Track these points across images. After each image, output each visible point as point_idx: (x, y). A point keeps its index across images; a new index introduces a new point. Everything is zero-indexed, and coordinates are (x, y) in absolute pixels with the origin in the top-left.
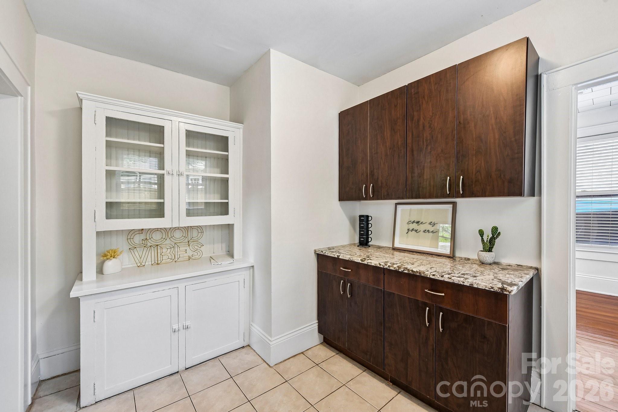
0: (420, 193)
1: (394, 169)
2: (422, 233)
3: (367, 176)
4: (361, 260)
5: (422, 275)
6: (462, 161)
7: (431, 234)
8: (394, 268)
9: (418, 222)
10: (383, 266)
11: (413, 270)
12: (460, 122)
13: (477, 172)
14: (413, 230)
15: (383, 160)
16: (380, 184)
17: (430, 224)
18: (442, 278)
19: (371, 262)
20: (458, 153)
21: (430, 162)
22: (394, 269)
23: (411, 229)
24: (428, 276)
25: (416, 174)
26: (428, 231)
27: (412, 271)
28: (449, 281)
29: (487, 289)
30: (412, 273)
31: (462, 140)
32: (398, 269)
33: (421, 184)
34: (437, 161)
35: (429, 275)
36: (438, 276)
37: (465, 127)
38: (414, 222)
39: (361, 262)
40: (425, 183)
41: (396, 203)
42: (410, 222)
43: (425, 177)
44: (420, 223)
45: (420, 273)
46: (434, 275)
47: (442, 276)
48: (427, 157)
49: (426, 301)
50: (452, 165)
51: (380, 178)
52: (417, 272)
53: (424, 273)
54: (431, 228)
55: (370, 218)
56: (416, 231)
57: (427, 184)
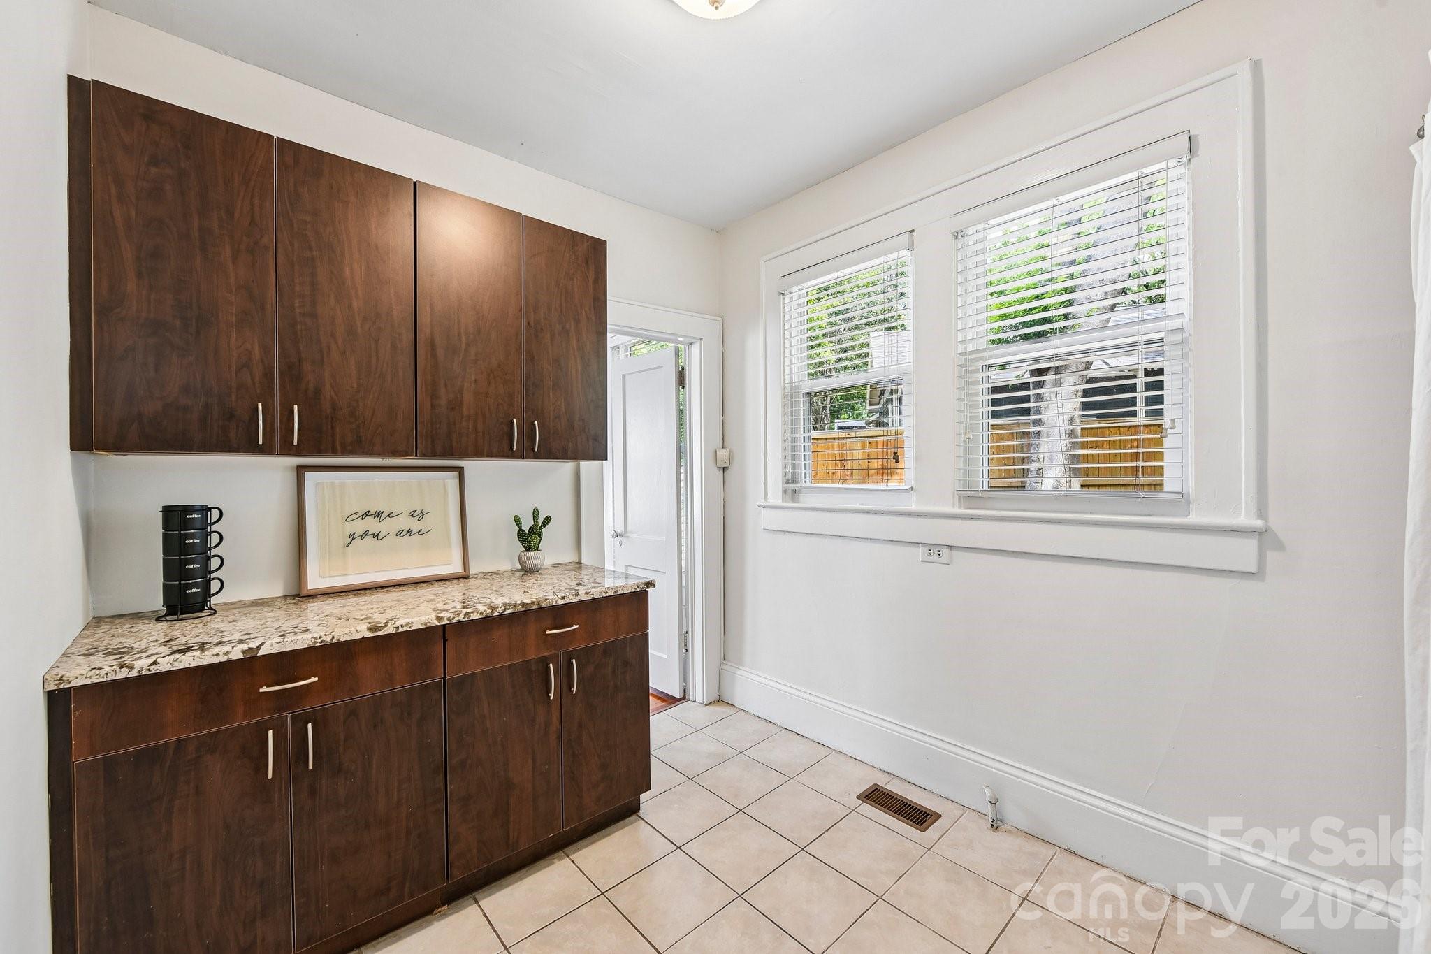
0: (455, 444)
1: (379, 377)
2: (392, 538)
3: (268, 374)
4: (370, 629)
5: (544, 605)
6: (533, 394)
7: (416, 536)
8: (481, 613)
9: (378, 515)
10: (448, 619)
11: (525, 602)
12: (529, 323)
13: (556, 418)
14: (366, 534)
15: (340, 342)
16: (329, 411)
17: (412, 514)
18: (577, 598)
19: (408, 624)
20: (527, 377)
21: (475, 380)
22: (481, 617)
23: (359, 532)
24: (554, 604)
25: (443, 402)
26: (408, 532)
27: (523, 604)
28: (587, 599)
29: (633, 590)
30: (523, 609)
31: (534, 357)
32: (492, 612)
33: (455, 424)
34: (489, 384)
35: (554, 601)
36: (571, 597)
37: (537, 336)
38: (367, 514)
39: (369, 634)
40: (464, 424)
41: (298, 467)
42: (357, 516)
43: (465, 412)
44: (383, 517)
45: (539, 604)
46: (563, 598)
47: (577, 595)
48: (468, 370)
49: (546, 654)
50: (517, 397)
51: (328, 392)
52: (533, 603)
53: (547, 599)
54: (415, 525)
55: (215, 515)
56: (376, 536)
57: (470, 427)
